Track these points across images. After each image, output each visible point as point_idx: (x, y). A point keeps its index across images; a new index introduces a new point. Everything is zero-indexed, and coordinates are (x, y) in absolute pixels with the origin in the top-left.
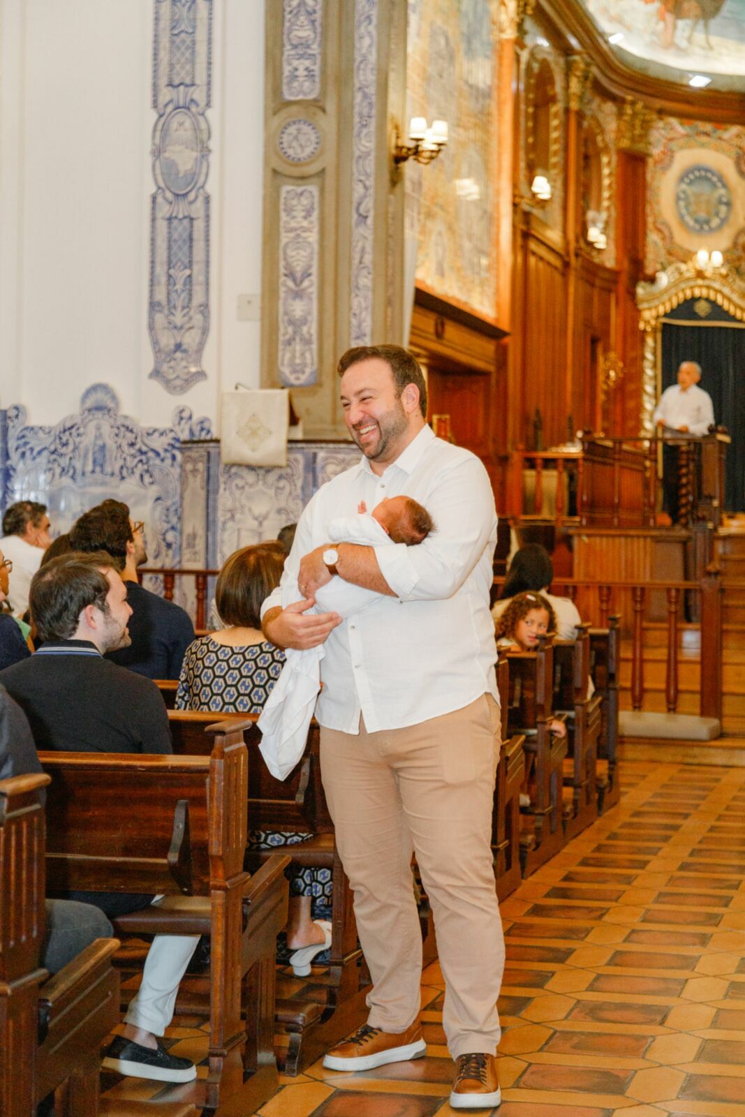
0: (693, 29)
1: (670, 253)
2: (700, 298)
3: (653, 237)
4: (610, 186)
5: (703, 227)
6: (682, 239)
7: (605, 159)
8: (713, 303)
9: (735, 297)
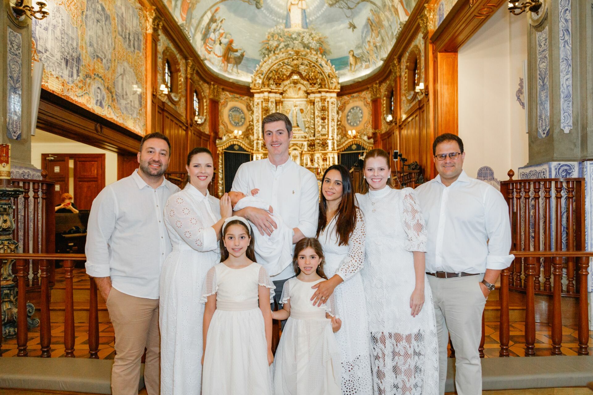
0: (233, 67)
1: (227, 132)
2: (235, 145)
3: (221, 127)
4: (206, 109)
5: (237, 125)
6: (230, 127)
7: (205, 101)
8: (239, 146)
9: (246, 145)
